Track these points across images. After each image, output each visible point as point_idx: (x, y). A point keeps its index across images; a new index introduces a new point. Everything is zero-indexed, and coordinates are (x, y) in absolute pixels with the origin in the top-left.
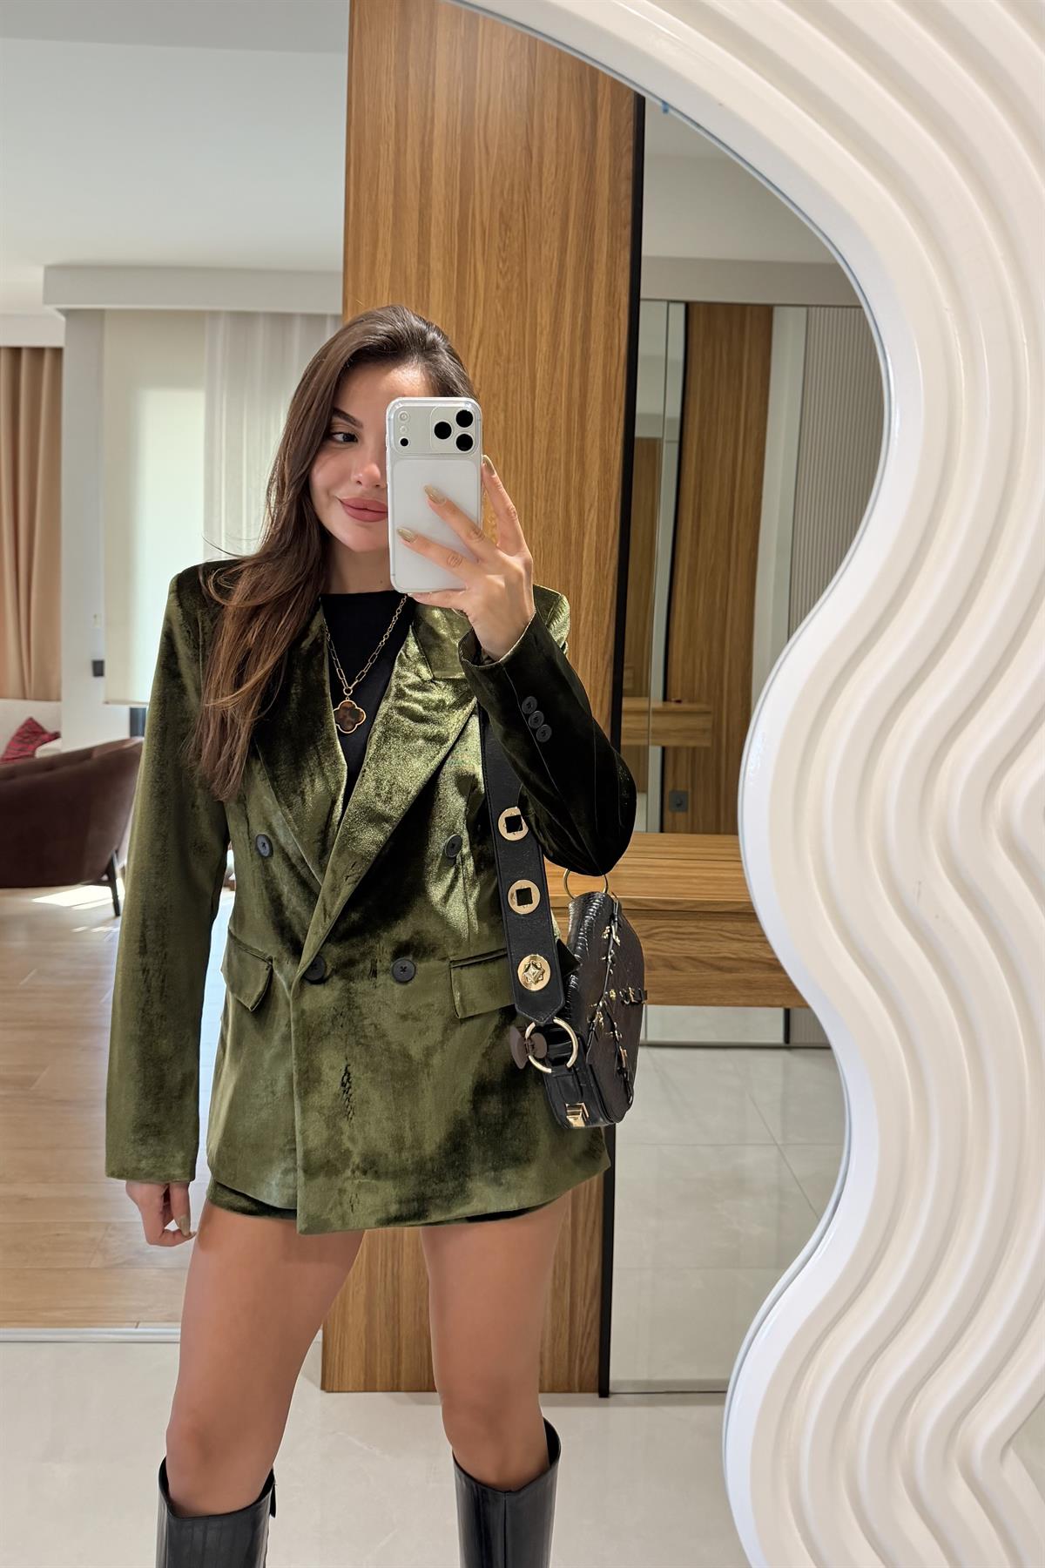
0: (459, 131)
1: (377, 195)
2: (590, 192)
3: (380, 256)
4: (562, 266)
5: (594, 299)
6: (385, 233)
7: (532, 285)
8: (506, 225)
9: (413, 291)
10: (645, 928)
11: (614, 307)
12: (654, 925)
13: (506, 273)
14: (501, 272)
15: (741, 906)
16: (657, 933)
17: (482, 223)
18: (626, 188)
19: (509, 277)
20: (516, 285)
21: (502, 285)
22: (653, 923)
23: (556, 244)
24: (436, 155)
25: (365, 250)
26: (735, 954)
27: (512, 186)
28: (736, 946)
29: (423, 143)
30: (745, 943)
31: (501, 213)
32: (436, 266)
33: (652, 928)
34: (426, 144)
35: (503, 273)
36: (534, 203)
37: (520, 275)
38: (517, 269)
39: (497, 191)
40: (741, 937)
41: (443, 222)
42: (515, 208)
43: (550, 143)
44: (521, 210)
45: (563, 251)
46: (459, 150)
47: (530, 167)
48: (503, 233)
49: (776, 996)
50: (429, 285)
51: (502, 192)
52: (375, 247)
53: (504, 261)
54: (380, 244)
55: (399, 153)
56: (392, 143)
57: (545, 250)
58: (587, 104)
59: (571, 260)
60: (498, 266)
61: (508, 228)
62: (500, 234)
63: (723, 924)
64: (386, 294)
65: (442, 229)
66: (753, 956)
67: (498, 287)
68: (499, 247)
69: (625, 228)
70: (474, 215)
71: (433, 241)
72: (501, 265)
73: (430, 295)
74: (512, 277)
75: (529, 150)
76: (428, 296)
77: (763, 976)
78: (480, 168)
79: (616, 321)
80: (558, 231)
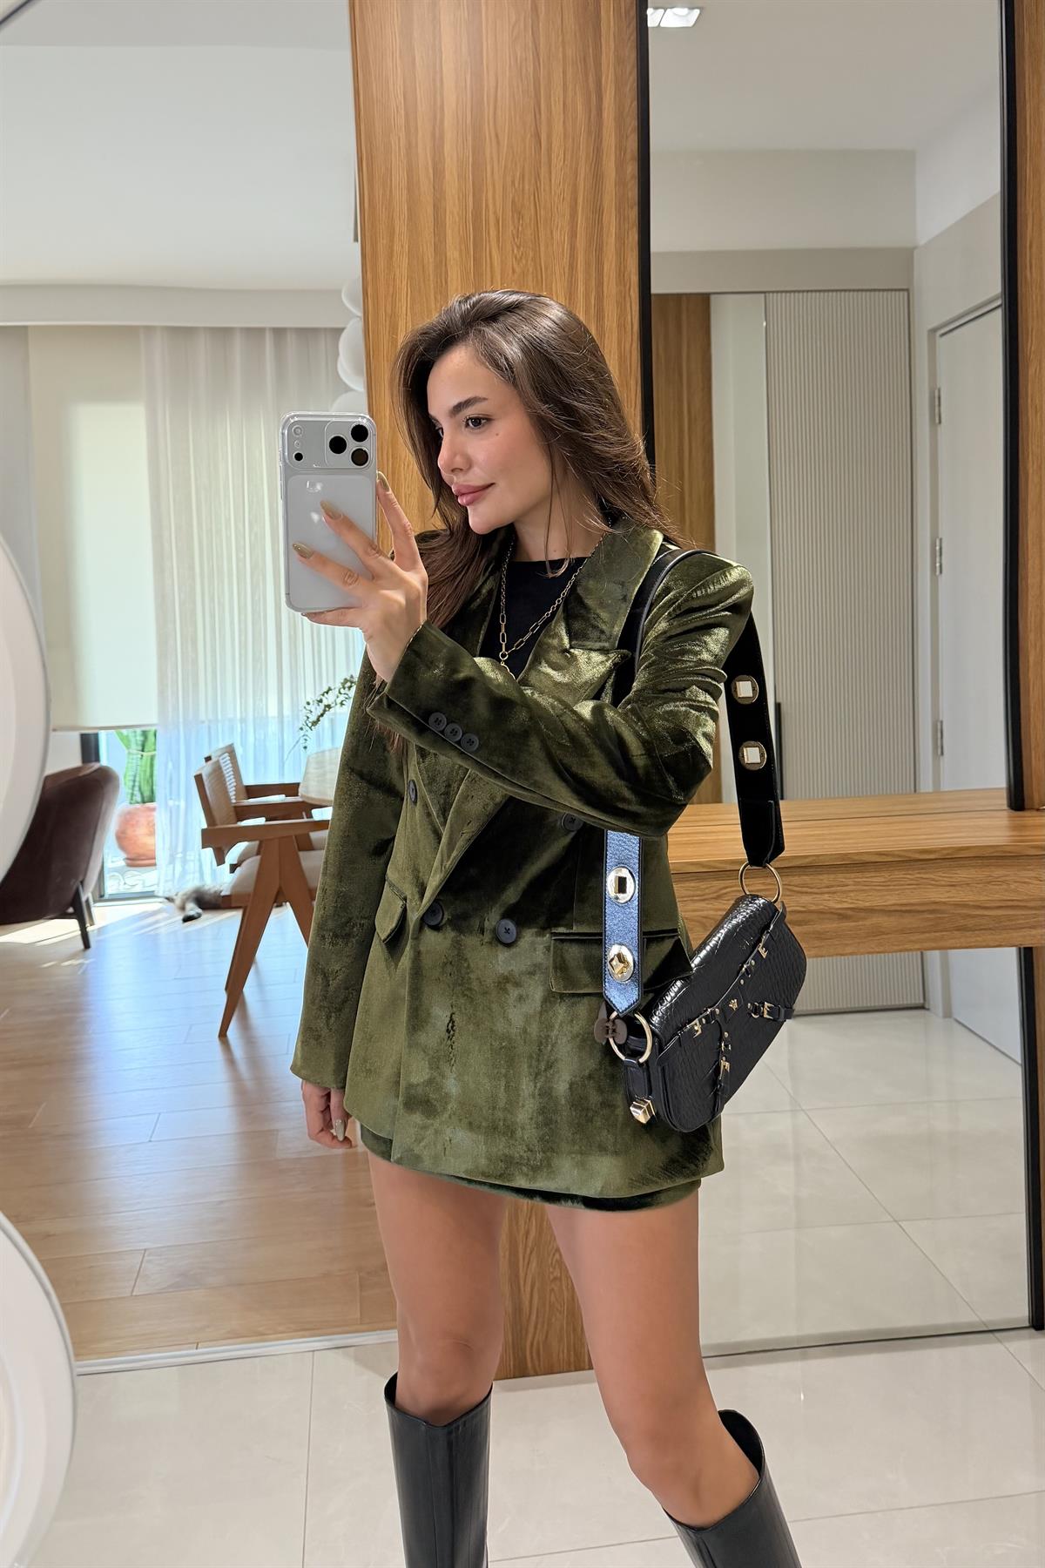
0: (469, 121)
1: (391, 191)
2: (597, 177)
3: (397, 248)
4: (573, 248)
5: (605, 279)
6: (401, 227)
7: (546, 269)
8: (518, 212)
9: (431, 278)
10: (714, 889)
11: (625, 286)
12: (723, 886)
13: (521, 258)
14: (516, 258)
15: (807, 860)
16: (725, 894)
17: (495, 213)
18: (632, 169)
19: (524, 262)
20: (531, 270)
21: (518, 270)
22: (721, 884)
23: (567, 229)
24: (447, 148)
25: (382, 243)
26: (804, 907)
27: (523, 176)
28: (805, 899)
29: (433, 135)
30: (815, 896)
31: (513, 202)
32: (453, 253)
33: (721, 889)
34: (437, 135)
35: (518, 257)
36: (544, 190)
37: (534, 259)
38: (531, 254)
39: (509, 180)
40: (810, 890)
41: (458, 214)
42: (526, 196)
43: (558, 128)
44: (532, 198)
45: (573, 235)
46: (470, 138)
47: (540, 154)
48: (516, 221)
49: (847, 945)
50: (446, 272)
51: (513, 182)
52: (392, 240)
53: (518, 248)
54: (397, 236)
55: (410, 147)
56: (402, 134)
57: (556, 235)
58: (592, 86)
59: (581, 243)
60: (513, 251)
61: (520, 216)
62: (513, 222)
63: (791, 878)
64: (404, 283)
65: (457, 220)
66: (822, 907)
67: (514, 271)
68: (513, 235)
69: (632, 208)
70: (487, 206)
71: (449, 232)
72: (515, 251)
73: (449, 283)
74: (527, 261)
75: (537, 135)
76: (446, 283)
77: (835, 925)
78: (492, 158)
79: (628, 299)
80: (567, 217)
